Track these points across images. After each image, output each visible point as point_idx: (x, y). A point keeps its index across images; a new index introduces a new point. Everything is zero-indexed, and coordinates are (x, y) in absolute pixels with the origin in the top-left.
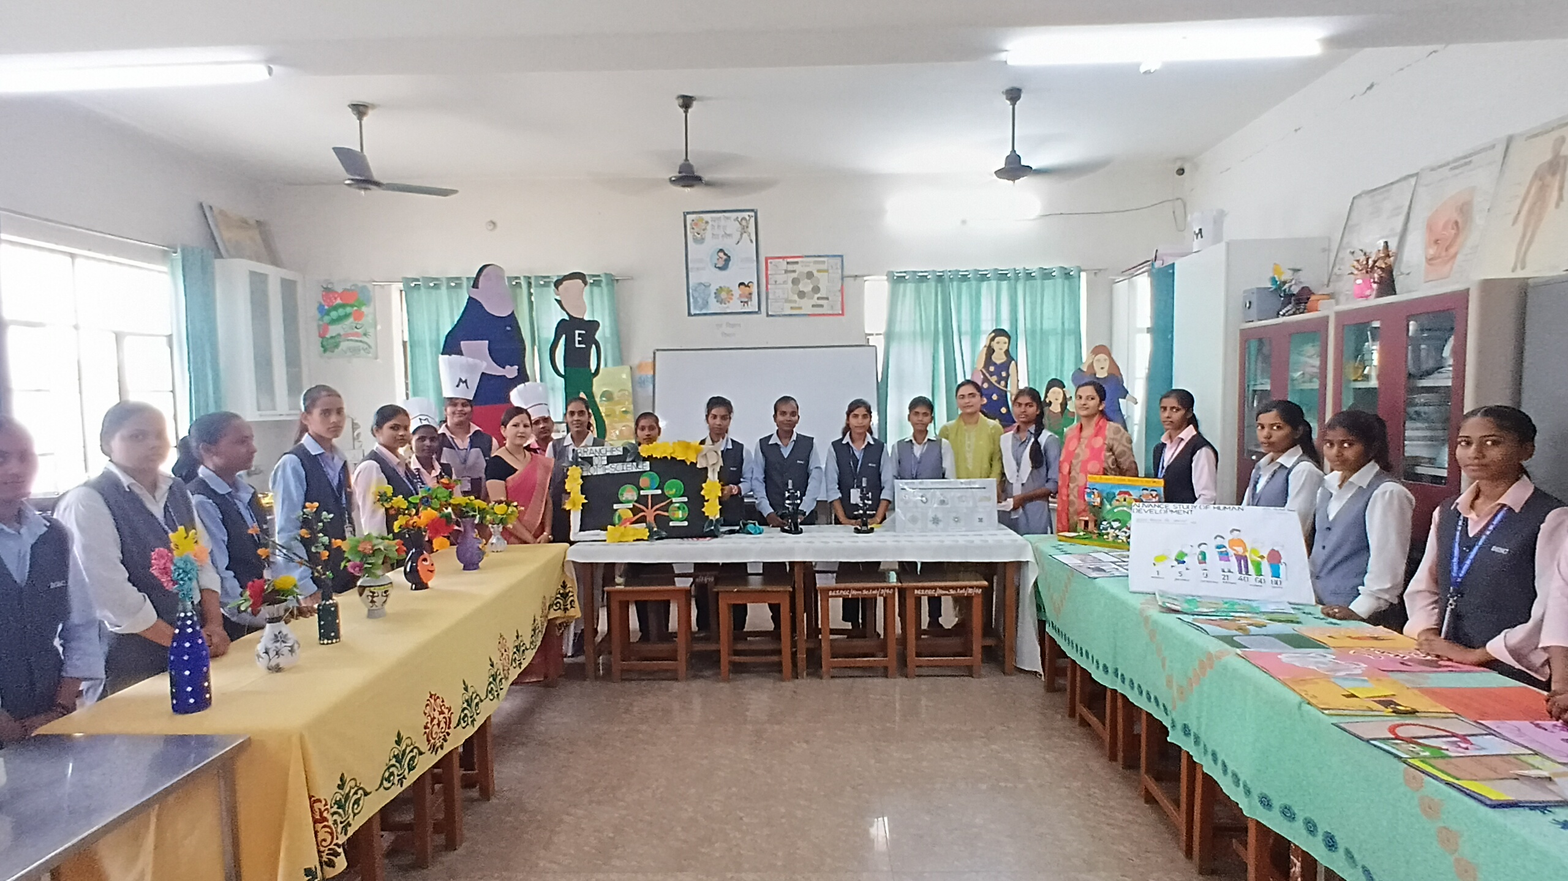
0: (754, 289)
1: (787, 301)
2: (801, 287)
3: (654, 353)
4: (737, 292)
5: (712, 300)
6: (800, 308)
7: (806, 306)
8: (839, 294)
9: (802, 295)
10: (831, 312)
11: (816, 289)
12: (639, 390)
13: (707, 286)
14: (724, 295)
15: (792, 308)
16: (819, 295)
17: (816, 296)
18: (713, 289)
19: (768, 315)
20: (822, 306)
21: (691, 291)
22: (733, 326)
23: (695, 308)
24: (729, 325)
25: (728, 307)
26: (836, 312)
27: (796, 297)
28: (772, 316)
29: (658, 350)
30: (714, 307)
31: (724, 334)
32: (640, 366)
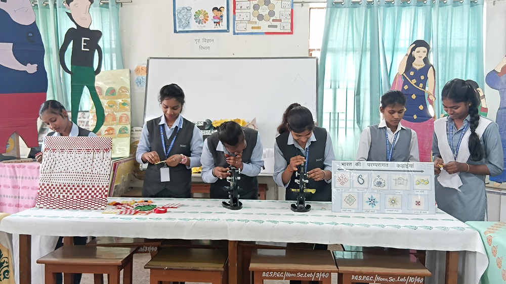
0: (224, 13)
1: (249, 22)
2: (261, 11)
3: (148, 61)
4: (211, 15)
5: (193, 21)
6: (259, 28)
7: (264, 26)
8: (289, 17)
9: (260, 17)
10: (282, 31)
11: (272, 13)
12: (136, 88)
13: (189, 10)
14: (201, 17)
15: (253, 28)
16: (274, 18)
17: (272, 18)
18: (193, 12)
19: (235, 33)
20: (276, 26)
21: (176, 13)
22: (208, 41)
23: (179, 27)
24: (204, 40)
25: (204, 27)
26: (286, 31)
27: (256, 19)
28: (238, 34)
29: (151, 58)
30: (194, 26)
31: (201, 47)
32: (137, 70)
